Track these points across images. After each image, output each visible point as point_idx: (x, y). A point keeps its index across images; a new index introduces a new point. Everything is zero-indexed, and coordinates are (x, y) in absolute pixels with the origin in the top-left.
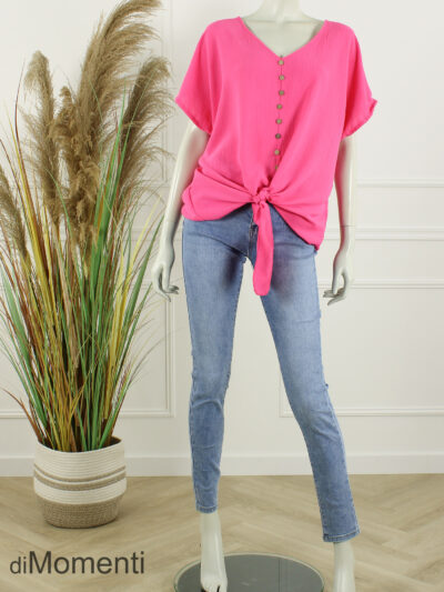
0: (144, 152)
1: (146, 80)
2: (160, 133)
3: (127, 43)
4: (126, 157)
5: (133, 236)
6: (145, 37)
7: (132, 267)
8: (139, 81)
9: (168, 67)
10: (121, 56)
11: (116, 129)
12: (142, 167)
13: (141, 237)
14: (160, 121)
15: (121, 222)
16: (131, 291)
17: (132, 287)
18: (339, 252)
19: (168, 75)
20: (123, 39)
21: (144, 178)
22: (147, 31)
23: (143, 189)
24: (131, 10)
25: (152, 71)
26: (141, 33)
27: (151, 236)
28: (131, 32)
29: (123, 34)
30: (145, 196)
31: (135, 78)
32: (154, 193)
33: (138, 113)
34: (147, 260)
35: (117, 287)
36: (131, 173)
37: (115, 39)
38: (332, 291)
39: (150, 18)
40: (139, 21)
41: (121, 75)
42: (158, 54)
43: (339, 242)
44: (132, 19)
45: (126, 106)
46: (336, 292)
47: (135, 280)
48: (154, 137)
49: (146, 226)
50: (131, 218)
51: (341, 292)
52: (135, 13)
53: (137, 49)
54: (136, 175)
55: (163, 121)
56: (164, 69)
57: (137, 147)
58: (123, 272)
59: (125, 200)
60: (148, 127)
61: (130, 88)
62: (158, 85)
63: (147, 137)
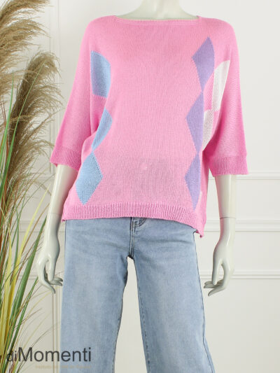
0: (31, 145)
1: (34, 74)
2: (47, 127)
3: (15, 38)
4: (14, 151)
5: (21, 228)
6: (33, 33)
7: (20, 259)
8: (27, 76)
9: (56, 62)
10: (10, 52)
11: (5, 123)
12: (30, 161)
13: (29, 229)
14: (48, 115)
15: (9, 214)
16: (19, 282)
17: (20, 278)
18: (218, 244)
19: (55, 70)
20: (11, 35)
21: (32, 171)
22: (35, 27)
23: (31, 182)
24: (19, 7)
25: (40, 66)
26: (29, 28)
27: (38, 228)
28: (19, 28)
29: (11, 30)
30: (33, 188)
31: (23, 73)
32: (42, 186)
33: (25, 108)
34: (35, 251)
35: (5, 278)
36: (19, 166)
37: (3, 35)
38: (212, 282)
39: (38, 14)
40: (26, 17)
41: (10, 70)
42: (45, 49)
43: (219, 234)
44: (20, 15)
45: (14, 100)
46: (216, 283)
47: (23, 271)
48: (42, 130)
49: (33, 219)
50: (19, 210)
51: (220, 284)
52: (23, 10)
53: (25, 45)
54: (24, 168)
55: (50, 116)
56: (52, 65)
57: (25, 141)
58: (11, 263)
59: (14, 192)
60: (36, 121)
61: (18, 83)
62: (46, 80)
63: (35, 131)
